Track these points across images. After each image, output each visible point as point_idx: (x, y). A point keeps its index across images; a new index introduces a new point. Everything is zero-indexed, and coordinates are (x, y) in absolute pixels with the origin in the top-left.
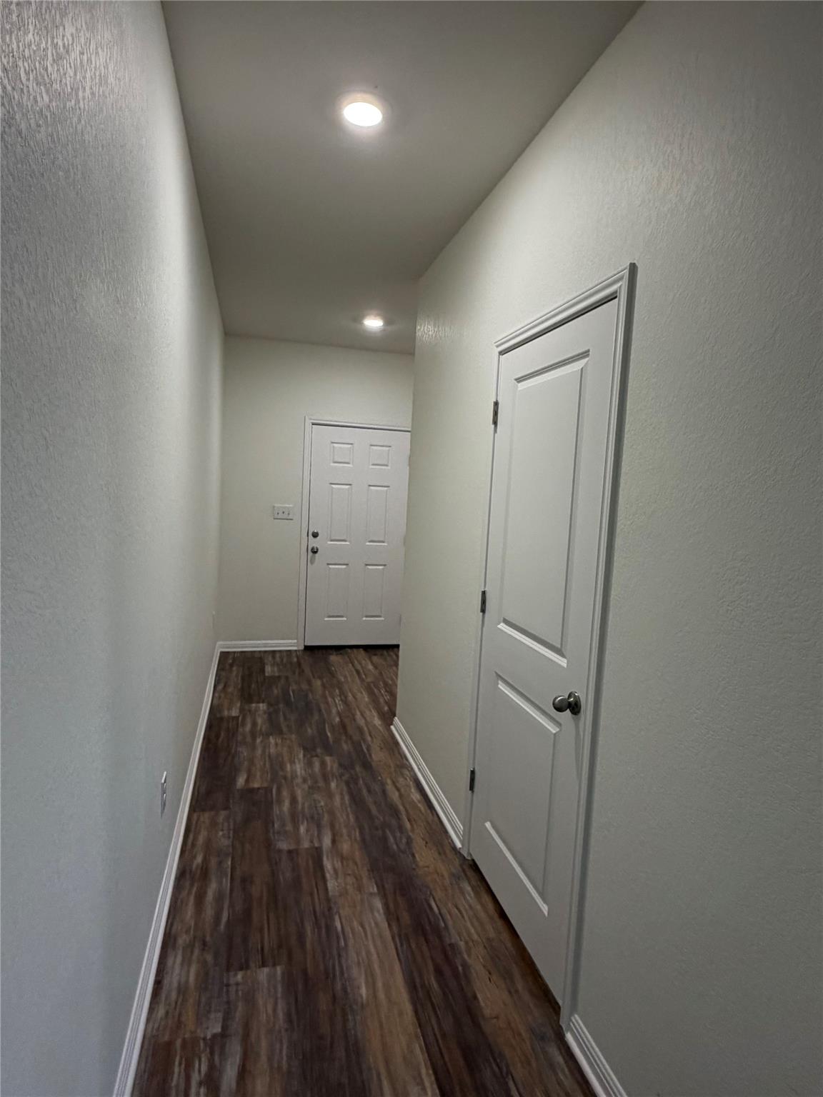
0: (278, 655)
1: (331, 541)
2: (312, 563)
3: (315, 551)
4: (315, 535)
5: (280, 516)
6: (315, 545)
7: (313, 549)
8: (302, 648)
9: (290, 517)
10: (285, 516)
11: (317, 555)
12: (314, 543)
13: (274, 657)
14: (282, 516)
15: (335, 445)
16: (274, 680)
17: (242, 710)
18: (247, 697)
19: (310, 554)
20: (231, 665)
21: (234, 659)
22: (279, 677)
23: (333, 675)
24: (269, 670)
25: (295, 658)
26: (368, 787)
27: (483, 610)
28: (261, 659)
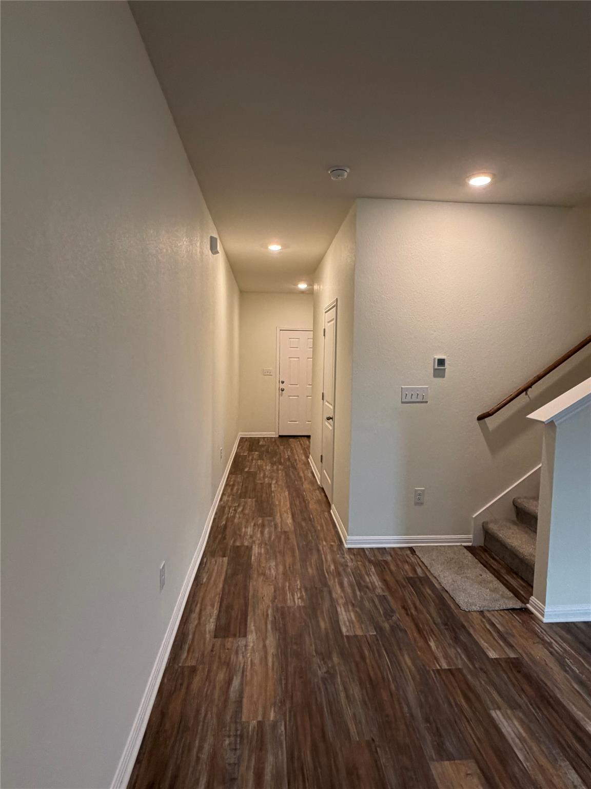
0: (266, 439)
1: (291, 385)
2: (282, 395)
3: (283, 390)
4: (283, 382)
5: (266, 374)
6: (283, 387)
8: (277, 436)
9: (271, 374)
10: (268, 374)
11: (284, 392)
13: (264, 439)
14: (267, 373)
15: (291, 340)
16: (263, 446)
17: (248, 454)
18: (251, 450)
19: (281, 391)
20: (245, 442)
21: (246, 440)
22: (265, 445)
23: (289, 445)
24: (261, 443)
25: (273, 440)
26: (293, 472)
27: (323, 399)
28: (258, 440)
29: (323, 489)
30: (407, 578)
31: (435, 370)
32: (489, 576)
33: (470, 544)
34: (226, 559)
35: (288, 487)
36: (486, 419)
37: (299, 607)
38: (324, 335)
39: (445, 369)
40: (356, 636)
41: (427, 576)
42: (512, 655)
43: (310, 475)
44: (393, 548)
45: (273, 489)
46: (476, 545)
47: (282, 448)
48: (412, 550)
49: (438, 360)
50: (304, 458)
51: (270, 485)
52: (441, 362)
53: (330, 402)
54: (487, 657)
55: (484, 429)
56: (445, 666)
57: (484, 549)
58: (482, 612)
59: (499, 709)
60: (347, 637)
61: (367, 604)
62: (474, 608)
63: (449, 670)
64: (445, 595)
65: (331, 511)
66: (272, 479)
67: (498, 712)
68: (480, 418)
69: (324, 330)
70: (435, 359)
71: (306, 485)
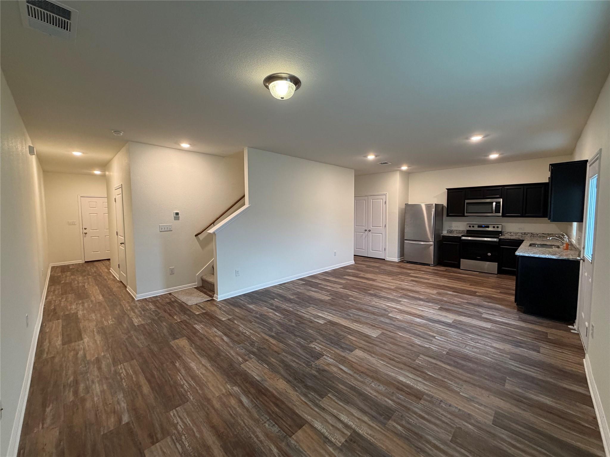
0: (75, 265)
1: (92, 230)
2: (85, 237)
4: (85, 229)
6: (86, 232)
8: (84, 262)
9: (75, 224)
11: (86, 235)
12: (85, 231)
13: (73, 265)
14: (72, 225)
16: (73, 268)
17: (61, 274)
18: (63, 272)
19: (84, 234)
21: (57, 267)
22: (75, 268)
23: (94, 265)
24: (71, 267)
25: (81, 264)
26: (99, 278)
27: (117, 235)
28: (68, 266)
29: (121, 281)
30: (167, 303)
31: (174, 217)
32: (202, 294)
33: (196, 286)
34: (60, 321)
35: (97, 285)
36: (198, 236)
37: (112, 324)
38: (115, 202)
39: (179, 217)
40: (142, 324)
41: (176, 300)
42: (204, 311)
43: (112, 277)
44: (161, 295)
45: (86, 287)
46: (198, 286)
47: (89, 268)
48: (170, 294)
49: (176, 213)
50: (106, 270)
51: (84, 286)
52: (177, 214)
53: (122, 235)
54: (195, 314)
55: (198, 240)
56: (179, 321)
57: (202, 287)
58: (196, 304)
59: (196, 324)
60: (138, 326)
61: (147, 314)
62: (194, 304)
63: (181, 321)
64: (183, 304)
65: (127, 289)
66: (85, 283)
67: (196, 325)
68: (196, 236)
69: (115, 199)
70: (174, 213)
71: (110, 282)
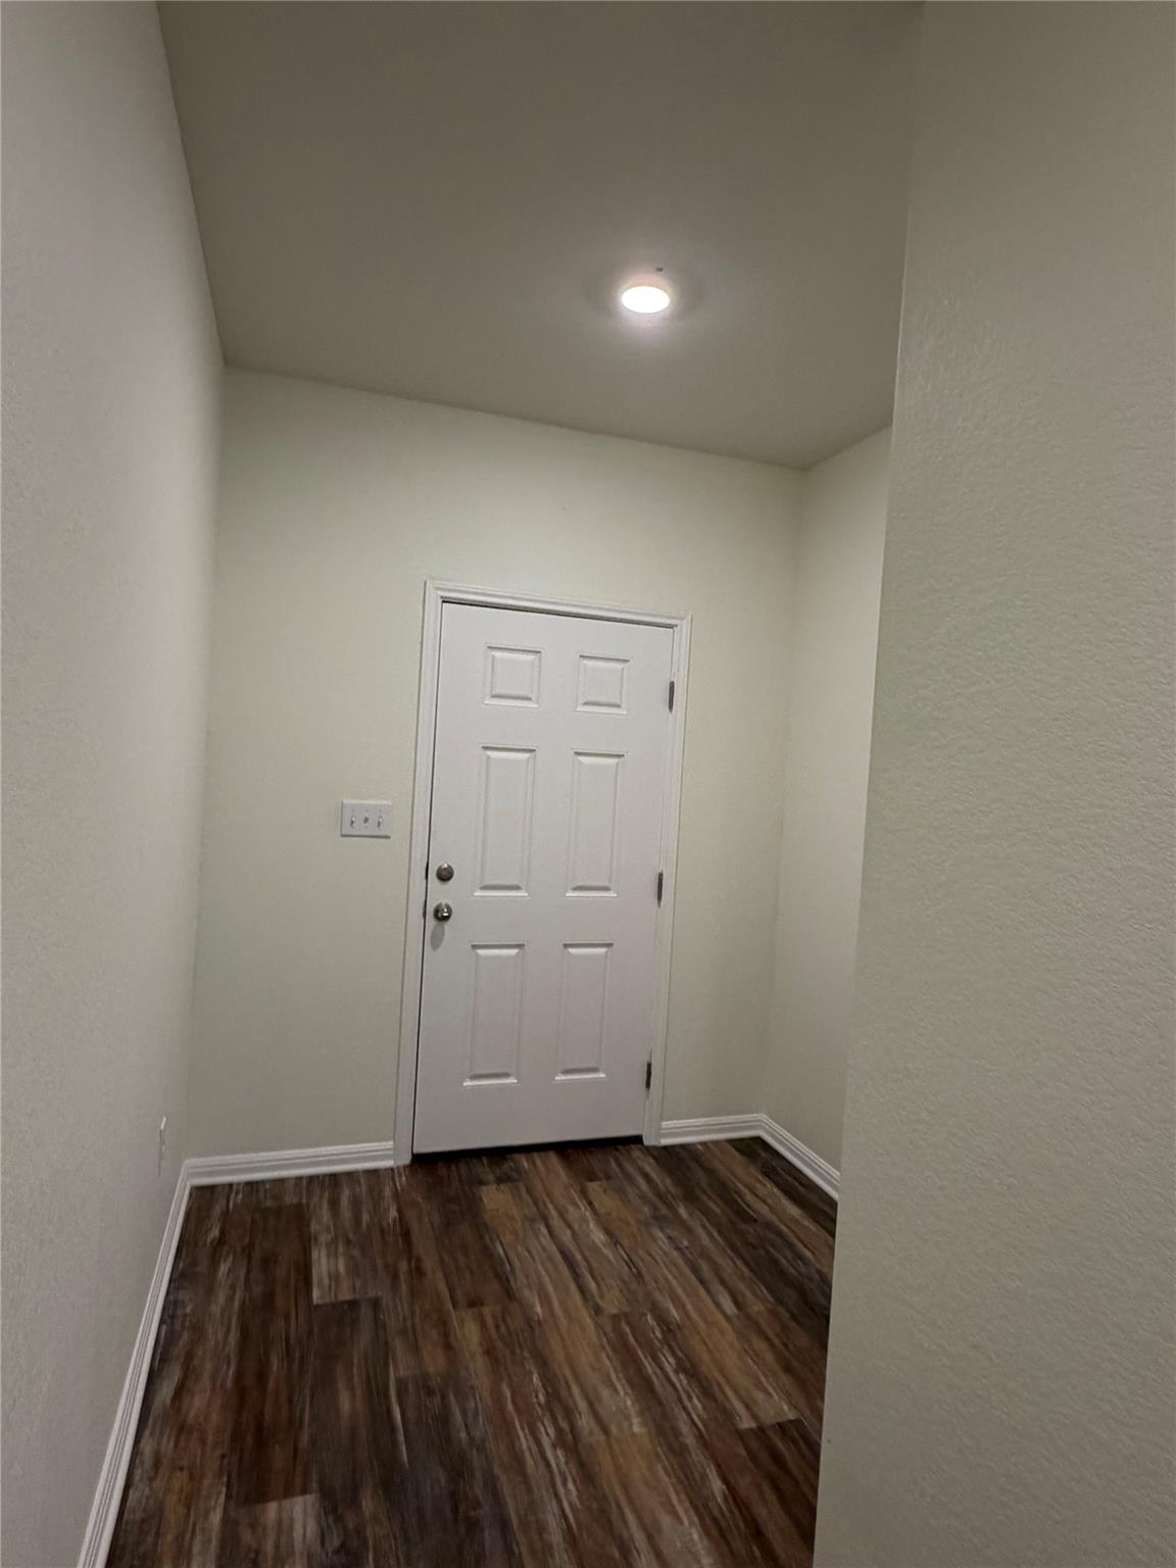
1: (485, 888)
2: (436, 944)
3: (442, 916)
4: (445, 876)
5: (359, 828)
6: (444, 901)
7: (437, 911)
10: (372, 829)
11: (447, 926)
12: (440, 894)
15: (498, 654)
19: (431, 922)
